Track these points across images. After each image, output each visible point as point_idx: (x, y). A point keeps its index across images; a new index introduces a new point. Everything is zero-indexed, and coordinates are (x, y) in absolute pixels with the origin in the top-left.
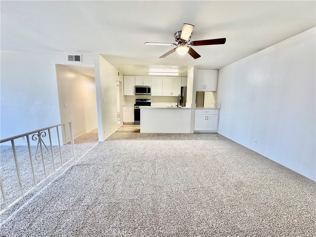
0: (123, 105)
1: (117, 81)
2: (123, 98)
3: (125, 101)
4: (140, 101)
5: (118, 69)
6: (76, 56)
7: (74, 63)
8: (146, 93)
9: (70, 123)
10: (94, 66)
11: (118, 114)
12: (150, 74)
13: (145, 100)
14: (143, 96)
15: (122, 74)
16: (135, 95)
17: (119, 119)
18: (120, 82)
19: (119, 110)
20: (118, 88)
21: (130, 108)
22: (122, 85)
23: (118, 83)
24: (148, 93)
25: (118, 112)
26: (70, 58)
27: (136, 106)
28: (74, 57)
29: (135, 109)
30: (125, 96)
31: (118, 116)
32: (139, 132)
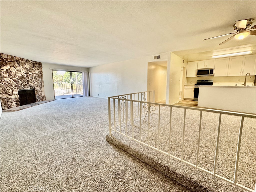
0: (185, 85)
1: (181, 67)
2: (186, 79)
3: (187, 82)
4: (201, 82)
5: (184, 58)
6: (158, 56)
7: (157, 60)
8: (208, 74)
9: (154, 91)
10: (167, 59)
11: (180, 93)
12: (213, 57)
13: (207, 81)
14: (204, 78)
15: (187, 62)
16: (196, 77)
17: (181, 96)
18: (184, 68)
19: (181, 90)
20: (182, 72)
21: (191, 88)
22: (185, 70)
23: (182, 69)
24: (210, 74)
25: (180, 91)
26: (155, 58)
27: (196, 86)
28: (157, 57)
29: (195, 88)
30: (187, 78)
31: (180, 94)
32: (197, 106)
